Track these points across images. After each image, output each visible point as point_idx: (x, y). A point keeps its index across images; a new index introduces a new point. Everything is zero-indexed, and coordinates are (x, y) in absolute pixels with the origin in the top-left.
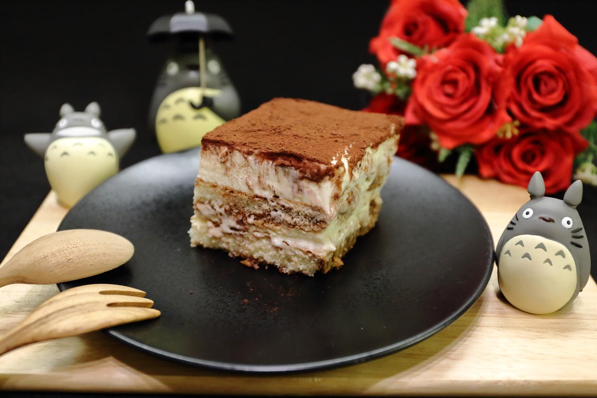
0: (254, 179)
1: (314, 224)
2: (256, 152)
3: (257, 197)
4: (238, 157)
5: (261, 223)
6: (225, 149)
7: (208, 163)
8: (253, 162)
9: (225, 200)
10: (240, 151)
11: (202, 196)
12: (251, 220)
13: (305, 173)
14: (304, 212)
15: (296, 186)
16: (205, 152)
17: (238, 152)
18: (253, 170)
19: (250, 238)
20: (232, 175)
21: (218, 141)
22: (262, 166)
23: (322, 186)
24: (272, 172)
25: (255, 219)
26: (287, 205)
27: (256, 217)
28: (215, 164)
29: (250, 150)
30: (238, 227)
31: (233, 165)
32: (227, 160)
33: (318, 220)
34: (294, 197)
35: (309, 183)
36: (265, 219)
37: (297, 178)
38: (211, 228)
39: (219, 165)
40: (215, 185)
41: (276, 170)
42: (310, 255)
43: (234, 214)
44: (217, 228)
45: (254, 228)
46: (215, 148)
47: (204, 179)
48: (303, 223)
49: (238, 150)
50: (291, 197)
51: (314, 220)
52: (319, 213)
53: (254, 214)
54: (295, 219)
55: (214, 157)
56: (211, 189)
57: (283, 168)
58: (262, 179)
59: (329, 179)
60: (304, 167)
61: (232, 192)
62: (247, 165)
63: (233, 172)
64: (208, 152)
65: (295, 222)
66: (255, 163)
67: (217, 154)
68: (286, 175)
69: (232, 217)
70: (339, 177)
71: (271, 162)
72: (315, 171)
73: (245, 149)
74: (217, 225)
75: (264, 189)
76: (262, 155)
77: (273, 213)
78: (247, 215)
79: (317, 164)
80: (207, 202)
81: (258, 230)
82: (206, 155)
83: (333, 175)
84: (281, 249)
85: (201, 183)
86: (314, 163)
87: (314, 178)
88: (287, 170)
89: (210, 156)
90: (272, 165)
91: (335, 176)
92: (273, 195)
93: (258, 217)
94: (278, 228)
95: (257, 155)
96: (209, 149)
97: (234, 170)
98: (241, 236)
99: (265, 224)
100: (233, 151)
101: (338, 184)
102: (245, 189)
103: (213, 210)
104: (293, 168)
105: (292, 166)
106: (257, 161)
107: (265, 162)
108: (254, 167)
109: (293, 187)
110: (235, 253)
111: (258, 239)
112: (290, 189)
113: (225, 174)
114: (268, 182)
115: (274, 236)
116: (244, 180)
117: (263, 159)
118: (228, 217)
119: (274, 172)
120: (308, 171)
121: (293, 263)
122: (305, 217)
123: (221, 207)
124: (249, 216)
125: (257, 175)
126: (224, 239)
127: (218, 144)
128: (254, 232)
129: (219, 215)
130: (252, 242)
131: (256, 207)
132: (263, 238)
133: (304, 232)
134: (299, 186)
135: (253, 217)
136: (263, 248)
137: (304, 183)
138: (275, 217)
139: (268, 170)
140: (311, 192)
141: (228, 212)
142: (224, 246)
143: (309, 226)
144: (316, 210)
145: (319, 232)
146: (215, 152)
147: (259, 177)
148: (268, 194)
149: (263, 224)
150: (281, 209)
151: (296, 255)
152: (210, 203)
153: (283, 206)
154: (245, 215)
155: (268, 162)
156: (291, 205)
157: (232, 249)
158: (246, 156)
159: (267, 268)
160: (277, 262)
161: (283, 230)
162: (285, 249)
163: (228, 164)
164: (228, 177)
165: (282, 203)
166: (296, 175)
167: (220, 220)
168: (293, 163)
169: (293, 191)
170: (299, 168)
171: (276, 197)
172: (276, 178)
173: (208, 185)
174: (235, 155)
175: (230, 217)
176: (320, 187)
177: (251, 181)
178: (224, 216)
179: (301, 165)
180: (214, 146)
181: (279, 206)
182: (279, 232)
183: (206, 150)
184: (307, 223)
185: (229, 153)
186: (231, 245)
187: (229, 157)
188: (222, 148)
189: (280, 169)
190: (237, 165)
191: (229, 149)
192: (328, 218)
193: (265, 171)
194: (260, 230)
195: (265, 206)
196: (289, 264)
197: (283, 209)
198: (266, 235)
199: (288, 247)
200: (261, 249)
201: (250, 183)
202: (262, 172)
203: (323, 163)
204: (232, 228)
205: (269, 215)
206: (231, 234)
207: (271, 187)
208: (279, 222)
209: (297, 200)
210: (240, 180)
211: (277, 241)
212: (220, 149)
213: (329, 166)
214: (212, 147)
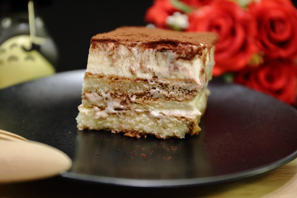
0: (136, 66)
1: (186, 94)
2: (139, 43)
3: (139, 79)
4: (123, 50)
5: (142, 101)
6: (112, 45)
7: (97, 59)
8: (137, 52)
9: (110, 86)
10: (124, 45)
11: (90, 86)
12: (134, 99)
13: (181, 53)
14: (179, 85)
15: (172, 65)
16: (94, 50)
17: (123, 46)
18: (136, 58)
19: (132, 114)
20: (117, 65)
21: (106, 39)
22: (144, 54)
23: (194, 62)
24: (152, 58)
25: (136, 98)
26: (164, 82)
27: (137, 97)
28: (103, 58)
29: (134, 42)
30: (122, 107)
31: (119, 57)
32: (114, 53)
33: (190, 90)
34: (171, 75)
35: (183, 62)
36: (145, 97)
37: (174, 58)
38: (98, 111)
39: (106, 59)
40: (102, 75)
41: (156, 56)
42: (183, 120)
43: (119, 96)
44: (103, 111)
45: (135, 105)
46: (102, 45)
47: (92, 72)
48: (177, 94)
49: (123, 44)
50: (168, 75)
51: (186, 91)
52: (191, 84)
53: (135, 94)
54: (171, 93)
55: (102, 53)
56: (99, 80)
57: (163, 53)
58: (143, 65)
59: (199, 57)
60: (180, 49)
61: (117, 79)
62: (130, 56)
63: (119, 63)
64: (97, 49)
65: (171, 95)
66: (138, 52)
67: (105, 50)
68: (165, 58)
69: (117, 99)
70: (205, 56)
71: (151, 50)
72: (190, 50)
73: (129, 43)
74: (102, 109)
75: (145, 72)
76: (144, 45)
77: (152, 91)
78: (130, 96)
79: (190, 46)
80: (94, 90)
81: (138, 107)
82: (95, 52)
83: (201, 54)
84: (159, 119)
85: (90, 76)
86: (187, 45)
87: (188, 57)
88: (165, 53)
89: (98, 52)
90: (152, 52)
91: (203, 55)
92: (152, 76)
93: (139, 96)
94: (156, 102)
95: (140, 46)
96: (98, 47)
97: (119, 61)
98: (124, 114)
99: (145, 101)
100: (118, 46)
101: (204, 61)
102: (128, 75)
103: (100, 97)
104: (171, 51)
105: (170, 49)
106: (140, 50)
107: (147, 50)
108: (137, 56)
109: (170, 67)
110: (117, 130)
111: (138, 114)
112: (167, 69)
113: (112, 65)
114: (148, 66)
115: (152, 110)
116: (128, 68)
117: (145, 48)
118: (113, 100)
119: (154, 57)
120: (183, 52)
121: (169, 129)
122: (179, 90)
123: (106, 93)
124: (132, 96)
125: (139, 62)
126: (109, 119)
127: (105, 42)
128: (135, 109)
129: (105, 99)
130: (134, 117)
131: (138, 88)
132: (142, 113)
133: (177, 102)
134: (175, 65)
135: (135, 97)
136: (143, 121)
137: (179, 62)
138: (154, 94)
139: (149, 56)
140: (185, 69)
141: (113, 96)
142: (108, 125)
143: (183, 96)
144: (189, 83)
145: (191, 100)
146: (103, 49)
147: (141, 64)
148: (148, 76)
149: (143, 101)
150: (159, 87)
151: (171, 122)
152: (96, 91)
153: (161, 84)
154: (128, 96)
155: (149, 50)
156: (168, 82)
157: (115, 127)
158: (130, 48)
159: (146, 137)
160: (154, 130)
161: (160, 103)
162: (162, 118)
163: (114, 57)
164: (114, 67)
165: (161, 81)
166: (174, 56)
167: (106, 104)
168: (171, 47)
169: (169, 70)
170: (176, 50)
171: (155, 77)
172: (155, 62)
173: (96, 76)
174: (121, 49)
175: (115, 100)
176: (192, 64)
177: (134, 67)
178: (109, 99)
179: (178, 48)
180: (102, 44)
181: (157, 85)
182: (157, 106)
183: (95, 48)
184: (181, 94)
185: (115, 48)
186: (114, 123)
187: (115, 51)
188: (109, 44)
189: (159, 54)
190: (122, 57)
191: (115, 44)
192: (199, 87)
193: (146, 58)
194: (141, 107)
195: (146, 86)
196: (164, 130)
197: (160, 86)
198: (145, 110)
199: (164, 116)
200: (140, 122)
201: (134, 69)
202: (143, 59)
203: (194, 45)
204: (116, 109)
205: (149, 93)
206: (115, 114)
207: (151, 69)
208: (157, 97)
209: (173, 77)
210: (124, 69)
211: (155, 113)
212: (107, 46)
213: (199, 46)
214: (100, 45)
